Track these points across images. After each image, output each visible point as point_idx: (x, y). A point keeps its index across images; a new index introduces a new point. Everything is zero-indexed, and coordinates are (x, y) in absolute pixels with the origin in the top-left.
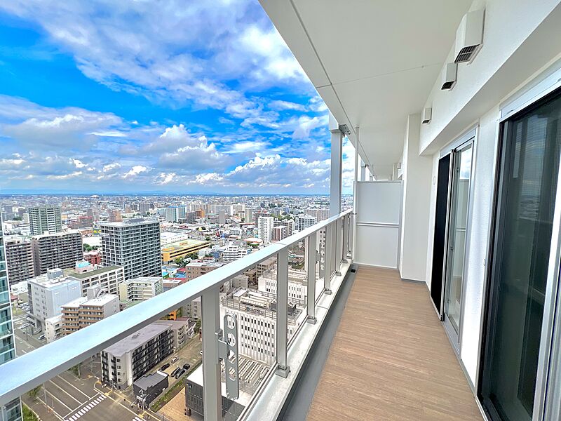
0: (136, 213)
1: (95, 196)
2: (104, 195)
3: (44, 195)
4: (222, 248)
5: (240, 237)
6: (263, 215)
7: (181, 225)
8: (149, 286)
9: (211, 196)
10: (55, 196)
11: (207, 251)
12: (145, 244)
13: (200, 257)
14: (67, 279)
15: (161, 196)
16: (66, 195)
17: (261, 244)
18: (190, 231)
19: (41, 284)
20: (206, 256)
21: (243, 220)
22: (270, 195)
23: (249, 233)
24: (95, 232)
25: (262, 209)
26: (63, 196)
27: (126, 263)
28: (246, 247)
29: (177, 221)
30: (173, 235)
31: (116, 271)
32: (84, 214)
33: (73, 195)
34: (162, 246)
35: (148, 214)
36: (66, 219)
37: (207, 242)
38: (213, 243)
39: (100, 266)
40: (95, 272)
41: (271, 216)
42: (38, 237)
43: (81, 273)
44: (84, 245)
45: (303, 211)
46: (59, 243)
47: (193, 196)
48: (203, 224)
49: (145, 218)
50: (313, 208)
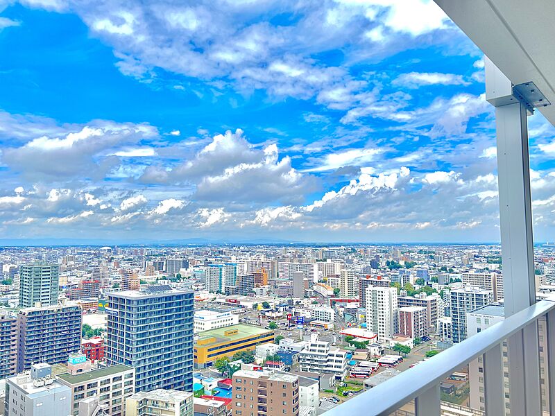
0: (160, 276)
1: (106, 248)
2: (118, 247)
3: (43, 247)
4: (297, 345)
5: (330, 326)
6: (376, 284)
7: (229, 297)
8: (171, 408)
9: (280, 246)
10: (55, 247)
11: (270, 348)
12: (170, 329)
13: (259, 361)
14: (55, 381)
15: (199, 247)
16: (68, 247)
17: (372, 341)
18: (241, 310)
19: (21, 386)
20: (269, 358)
21: (336, 293)
22: (389, 245)
23: (348, 317)
24: (101, 305)
25: (374, 271)
26: (65, 248)
27: (139, 362)
28: (343, 347)
29: (223, 291)
30: (213, 315)
31: (123, 374)
32: (89, 275)
33: (77, 247)
34: (197, 334)
35: (179, 277)
36: (65, 284)
37: (270, 331)
38: (281, 333)
39: (102, 363)
40: (94, 373)
41: (392, 285)
42: (26, 310)
43: (75, 373)
44: (84, 326)
45: (459, 276)
46: (51, 322)
47: (251, 247)
48: (265, 298)
49: (174, 284)
50: (482, 271)
